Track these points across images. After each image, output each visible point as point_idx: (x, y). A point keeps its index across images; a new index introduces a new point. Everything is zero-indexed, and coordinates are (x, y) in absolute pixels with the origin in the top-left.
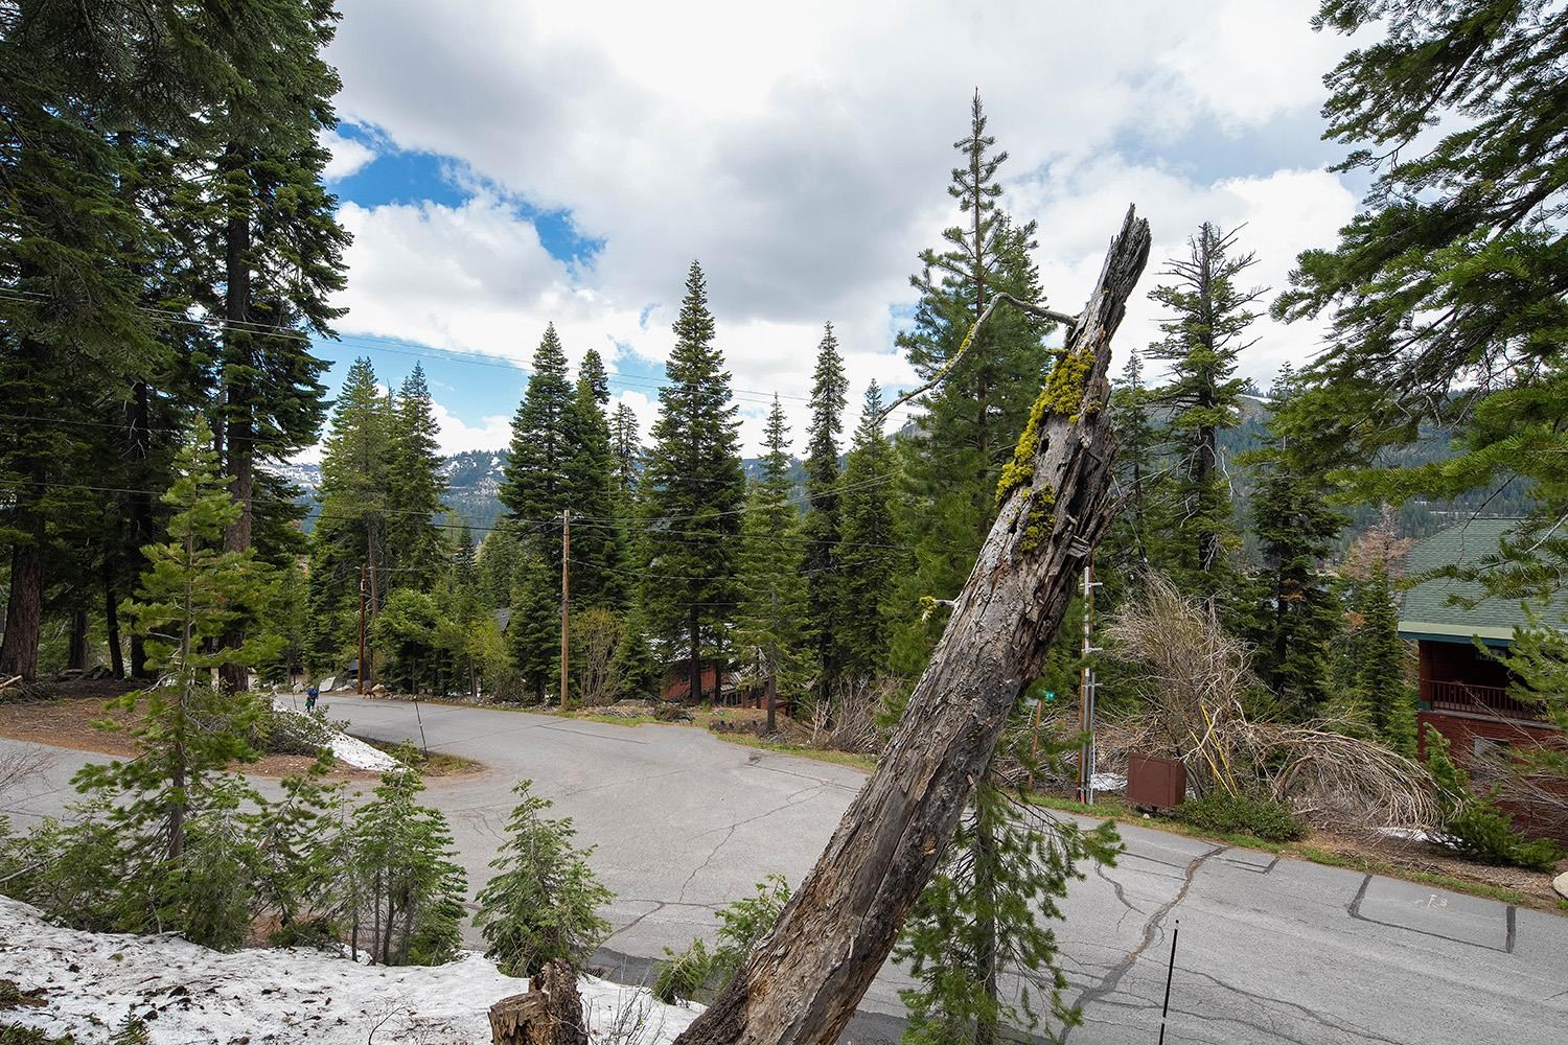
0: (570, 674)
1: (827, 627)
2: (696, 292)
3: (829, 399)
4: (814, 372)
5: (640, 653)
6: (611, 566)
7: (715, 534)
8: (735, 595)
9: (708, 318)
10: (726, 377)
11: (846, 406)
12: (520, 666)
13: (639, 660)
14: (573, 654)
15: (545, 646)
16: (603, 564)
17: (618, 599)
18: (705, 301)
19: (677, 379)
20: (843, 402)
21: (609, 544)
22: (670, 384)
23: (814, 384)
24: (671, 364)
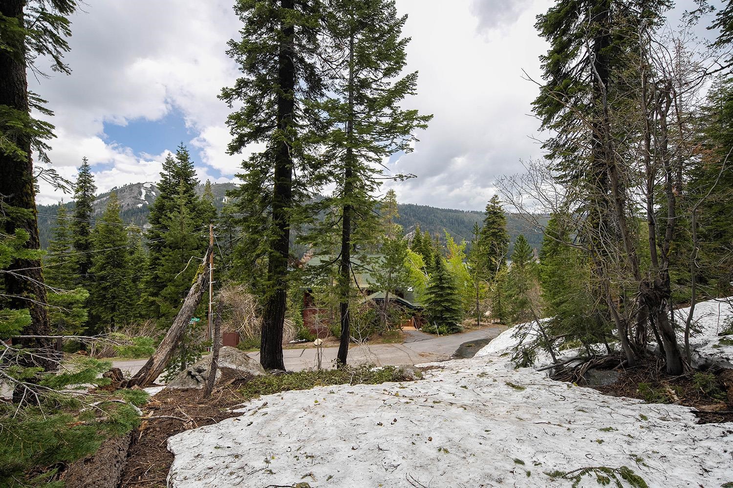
23: (76, 187)
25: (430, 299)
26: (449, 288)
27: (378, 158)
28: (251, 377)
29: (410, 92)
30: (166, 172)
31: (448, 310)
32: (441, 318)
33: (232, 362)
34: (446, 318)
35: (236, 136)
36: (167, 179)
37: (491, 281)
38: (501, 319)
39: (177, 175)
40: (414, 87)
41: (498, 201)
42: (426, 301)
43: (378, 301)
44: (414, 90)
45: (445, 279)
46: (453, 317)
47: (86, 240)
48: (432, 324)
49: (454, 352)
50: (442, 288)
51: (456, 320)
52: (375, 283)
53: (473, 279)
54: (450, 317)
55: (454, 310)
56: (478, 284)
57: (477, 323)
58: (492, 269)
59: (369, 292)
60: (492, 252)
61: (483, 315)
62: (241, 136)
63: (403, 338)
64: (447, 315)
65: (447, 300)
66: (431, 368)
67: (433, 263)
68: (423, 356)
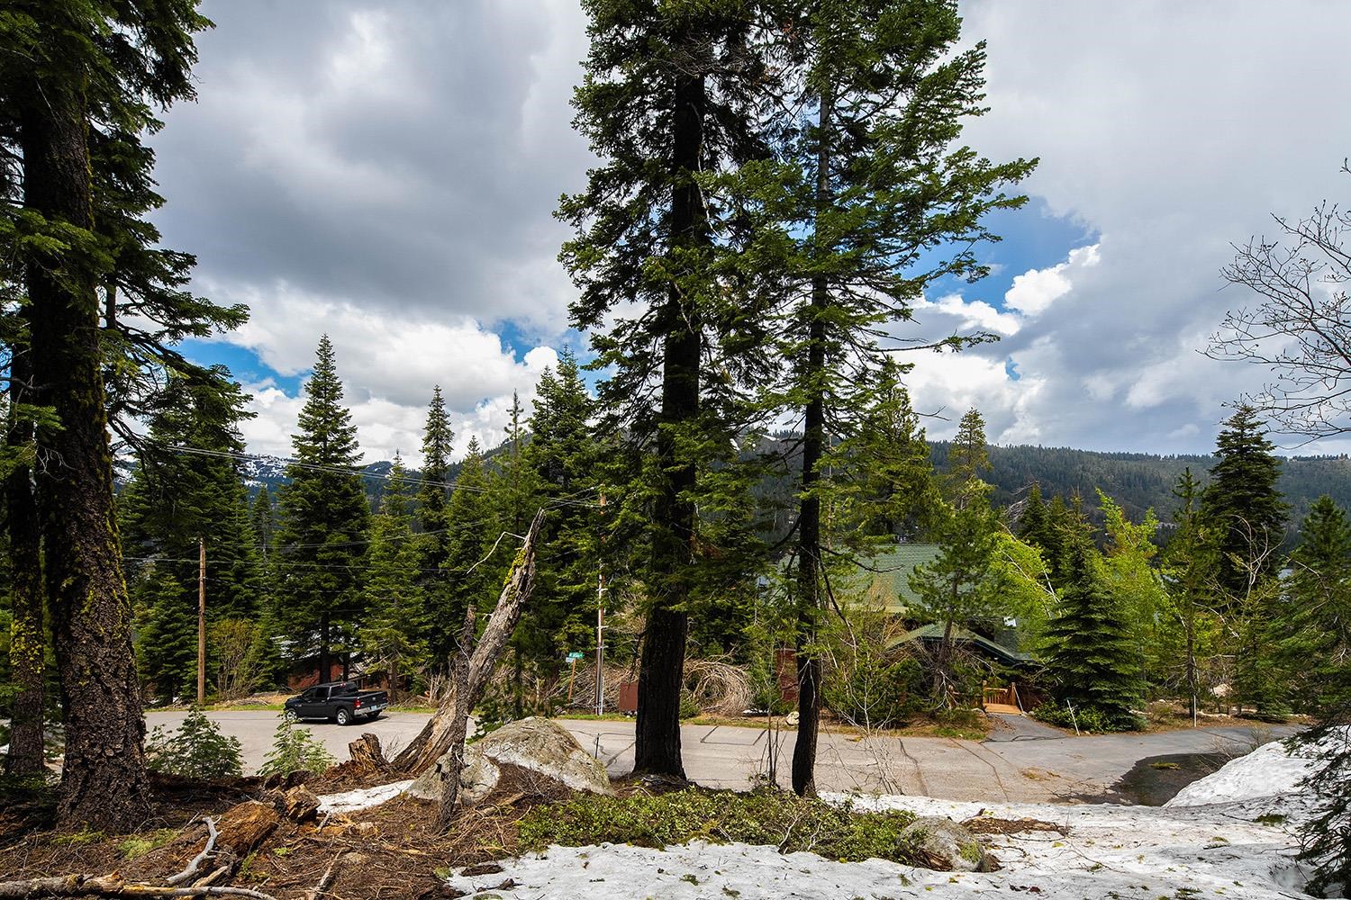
0: (207, 675)
1: (436, 623)
2: (326, 361)
3: (438, 446)
4: (426, 424)
5: (271, 653)
6: (239, 581)
7: (345, 555)
8: (363, 603)
9: (337, 381)
10: (353, 430)
11: (452, 452)
12: (151, 673)
13: (271, 659)
14: (208, 658)
15: (178, 653)
16: (232, 579)
17: (248, 608)
18: (333, 368)
19: (308, 429)
20: (450, 449)
21: (237, 562)
22: (302, 432)
23: (426, 434)
24: (303, 417)
25: (1056, 646)
26: (1107, 622)
27: (901, 307)
28: (564, 791)
29: (970, 106)
30: (542, 400)
31: (1104, 674)
32: (1085, 692)
33: (531, 753)
34: (1099, 694)
35: (585, 288)
36: (542, 410)
37: (1232, 612)
38: (1260, 707)
39: (558, 403)
40: (979, 92)
41: (1252, 421)
42: (1048, 651)
43: (928, 642)
44: (981, 97)
45: (1097, 601)
46: (1119, 692)
47: (439, 517)
48: (1061, 705)
49: (1118, 778)
50: (1090, 624)
51: (1127, 699)
52: (921, 604)
53: (1178, 605)
54: (1110, 693)
55: (1122, 675)
56: (1190, 619)
57: (1188, 711)
58: (1235, 582)
59: (910, 624)
60: (1234, 542)
61: (1205, 693)
62: (595, 288)
63: (986, 729)
64: (1103, 686)
65: (1102, 652)
66: (1028, 826)
67: (1066, 567)
68: (1032, 777)
